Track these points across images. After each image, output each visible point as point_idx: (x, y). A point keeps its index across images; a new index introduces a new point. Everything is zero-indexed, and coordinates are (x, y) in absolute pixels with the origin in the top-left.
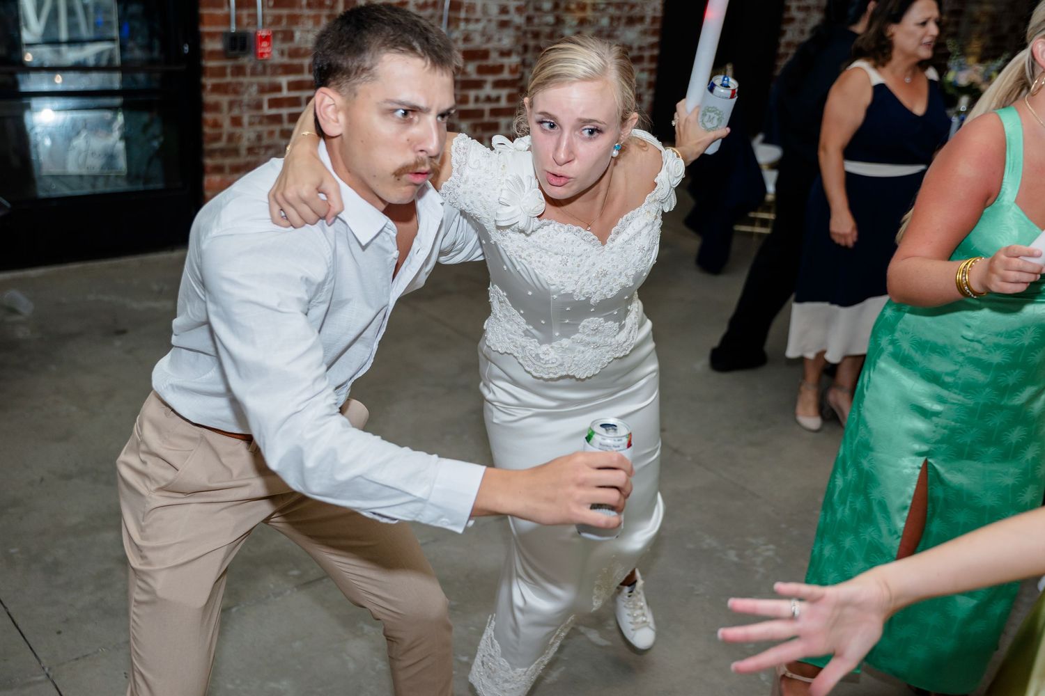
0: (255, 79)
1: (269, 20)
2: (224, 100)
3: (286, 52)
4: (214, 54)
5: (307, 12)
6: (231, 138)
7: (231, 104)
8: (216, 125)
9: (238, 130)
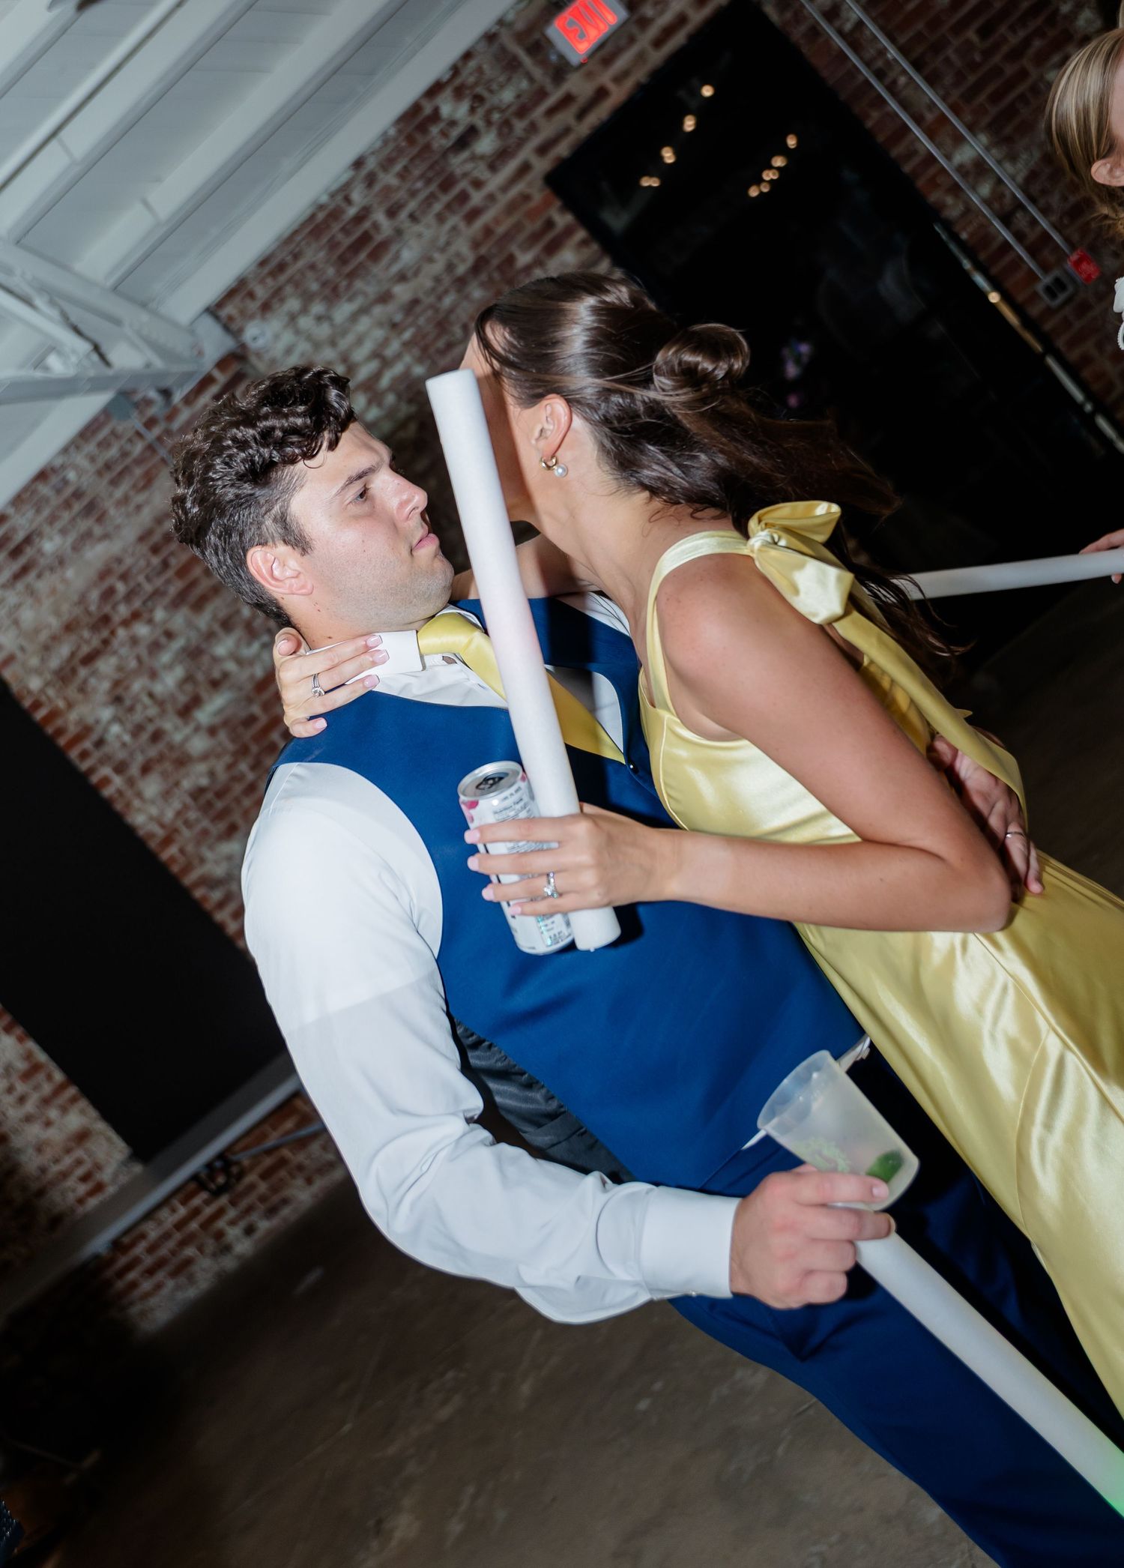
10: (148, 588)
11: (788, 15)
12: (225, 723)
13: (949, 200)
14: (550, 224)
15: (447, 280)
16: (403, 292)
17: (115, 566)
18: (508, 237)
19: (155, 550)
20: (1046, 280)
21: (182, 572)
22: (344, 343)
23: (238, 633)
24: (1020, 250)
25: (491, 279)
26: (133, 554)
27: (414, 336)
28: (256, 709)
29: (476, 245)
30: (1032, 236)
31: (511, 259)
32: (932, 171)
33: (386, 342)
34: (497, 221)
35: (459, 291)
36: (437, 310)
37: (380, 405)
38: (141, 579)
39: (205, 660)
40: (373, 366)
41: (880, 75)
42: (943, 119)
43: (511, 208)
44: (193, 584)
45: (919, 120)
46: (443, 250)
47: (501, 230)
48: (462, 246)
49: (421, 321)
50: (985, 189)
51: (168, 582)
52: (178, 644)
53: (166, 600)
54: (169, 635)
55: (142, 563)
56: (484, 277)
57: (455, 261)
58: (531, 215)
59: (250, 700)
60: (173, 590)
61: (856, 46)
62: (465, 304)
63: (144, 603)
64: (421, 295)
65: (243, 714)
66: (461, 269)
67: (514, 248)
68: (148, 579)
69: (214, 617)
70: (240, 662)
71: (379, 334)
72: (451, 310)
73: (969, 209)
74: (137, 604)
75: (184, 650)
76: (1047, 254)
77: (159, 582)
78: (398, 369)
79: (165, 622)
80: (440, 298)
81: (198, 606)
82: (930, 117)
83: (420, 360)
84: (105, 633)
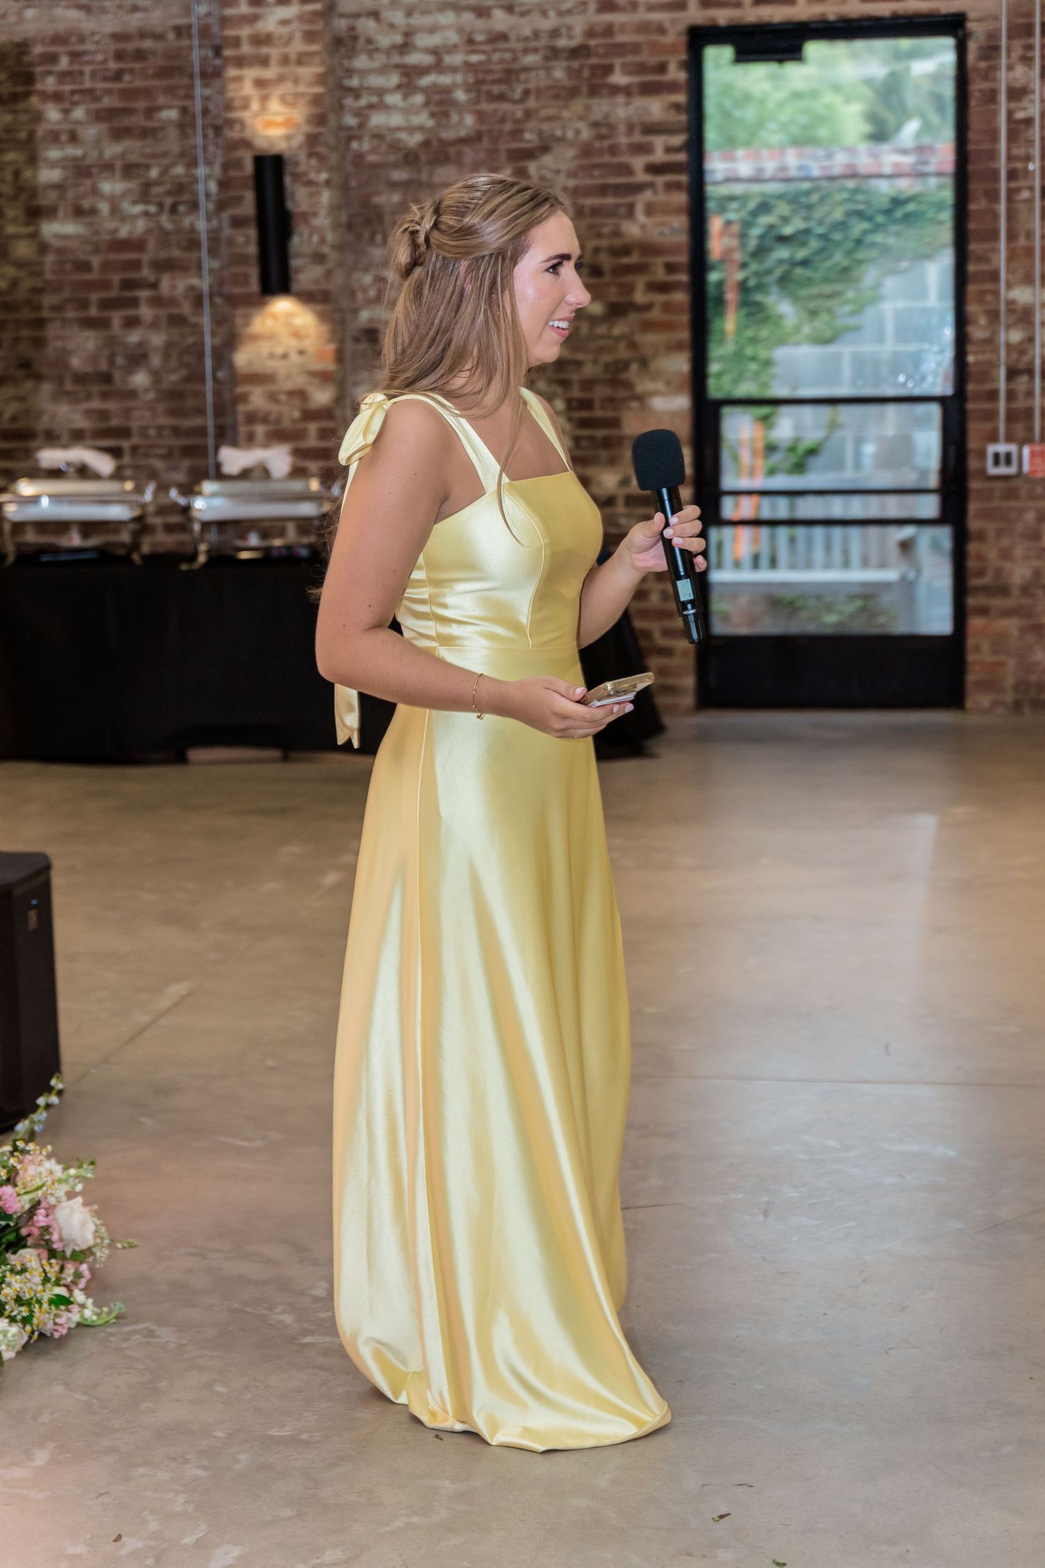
0: (1031, 504)
2: (990, 527)
6: (998, 572)
7: (1001, 533)
8: (980, 558)
9: (1008, 565)
10: (88, 84)
11: (983, 65)
12: (60, 251)
13: (983, 321)
14: (662, 68)
15: (543, 42)
16: (500, 20)
17: (73, 39)
18: (621, 49)
19: (119, 56)
20: (1002, 448)
21: (127, 94)
22: (418, 20)
23: (132, 185)
24: (1002, 405)
25: (580, 71)
26: (97, 43)
27: (480, 63)
28: (96, 261)
29: (590, 33)
30: (1020, 404)
31: (608, 69)
32: (988, 286)
33: (452, 49)
34: (623, 28)
35: (547, 59)
36: (515, 59)
37: (405, 97)
38: (87, 69)
39: (89, 182)
40: (427, 59)
41: (1012, 175)
42: (1029, 252)
43: (643, 28)
44: (128, 111)
45: (1011, 237)
46: (561, 14)
47: (621, 38)
48: (579, 24)
49: (496, 57)
50: (1016, 336)
51: (109, 92)
52: (75, 151)
53: (95, 106)
54: (73, 138)
55: (99, 57)
56: (575, 64)
57: (563, 31)
58: (655, 48)
59: (97, 250)
60: (107, 102)
61: (1013, 136)
62: (542, 73)
63: (73, 92)
64: (513, 37)
65: (81, 256)
66: (562, 43)
67: (618, 62)
68: (93, 75)
69: (123, 155)
70: (115, 210)
71: (453, 37)
72: (527, 69)
73: (990, 342)
74: (67, 88)
75: (75, 159)
76: (1019, 428)
77: (101, 85)
78: (445, 80)
79: (78, 122)
80: (526, 51)
81: (118, 134)
82: (1022, 242)
83: (468, 90)
84: (20, 89)
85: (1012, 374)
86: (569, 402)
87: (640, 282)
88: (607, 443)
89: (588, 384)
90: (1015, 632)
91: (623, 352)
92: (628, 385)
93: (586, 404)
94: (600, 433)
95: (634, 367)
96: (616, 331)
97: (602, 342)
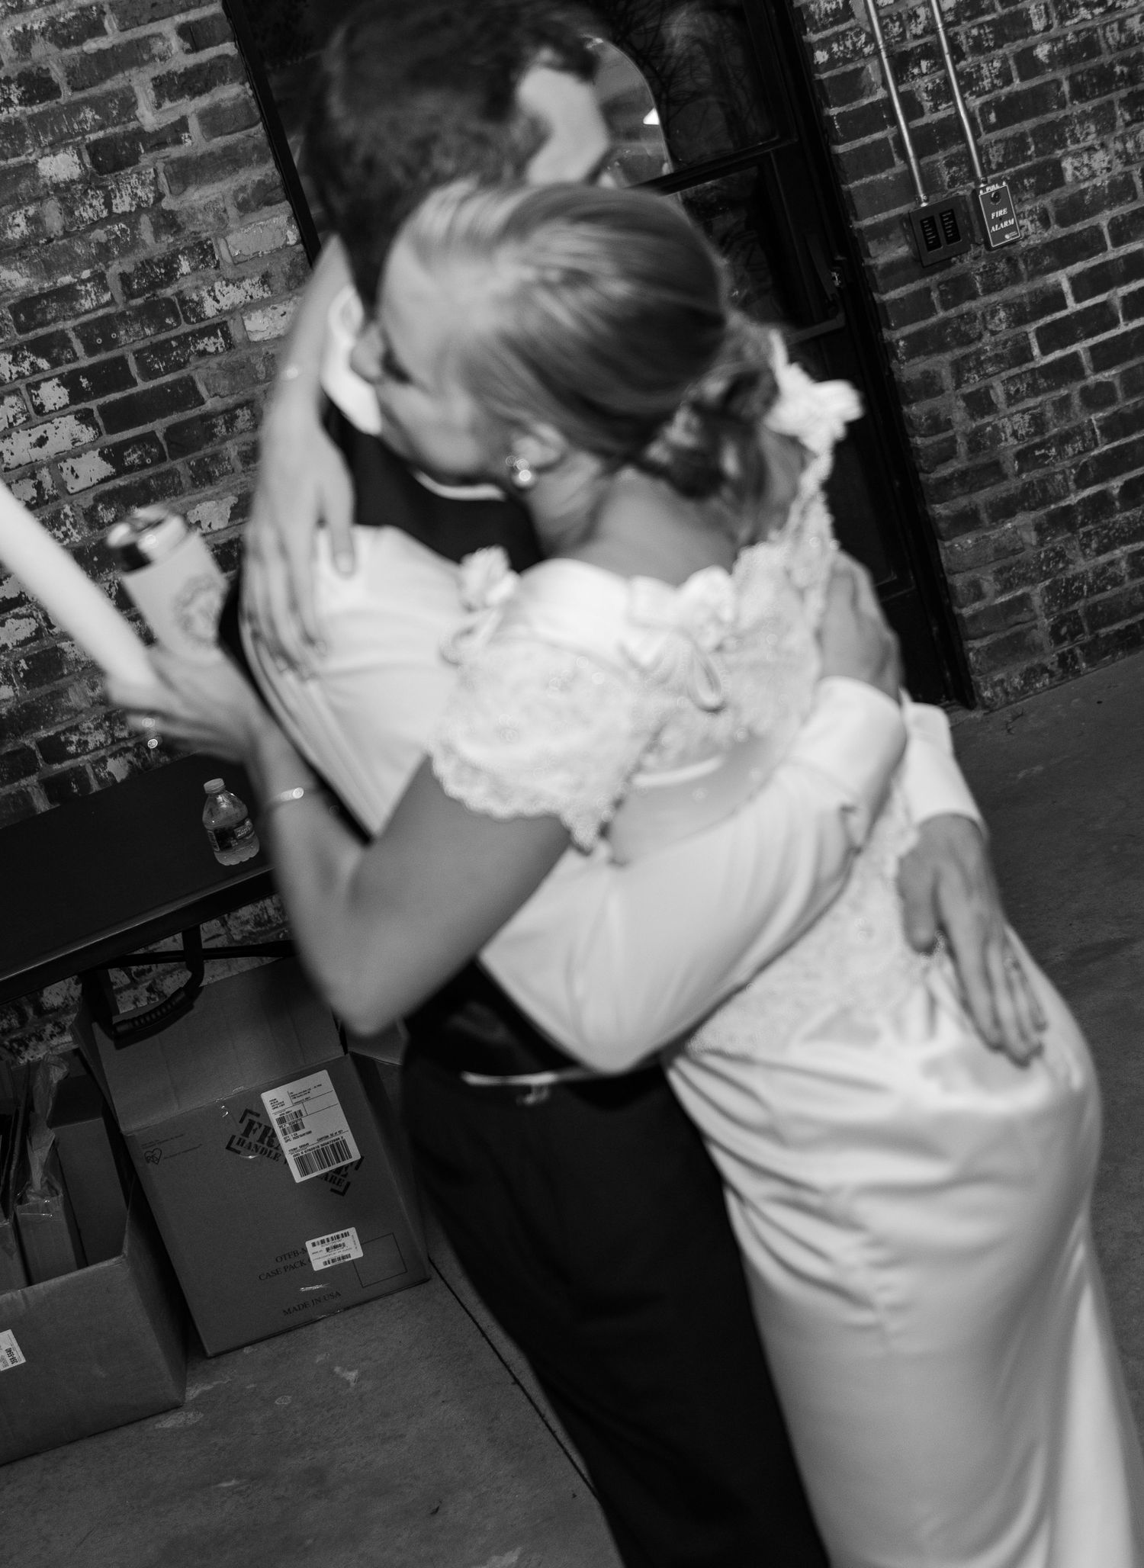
0: (994, 298)
1: (996, 156)
2: (941, 363)
3: (1052, 214)
4: (896, 272)
5: (1077, 108)
6: (976, 442)
7: (959, 369)
8: (939, 424)
9: (987, 421)
24: (903, 128)
30: (931, 116)
76: (940, 162)
85: (902, 63)
86: (69, 381)
87: (140, 82)
88: (180, 441)
89: (99, 333)
90: (1031, 537)
91: (152, 243)
92: (187, 308)
93: (111, 375)
94: (158, 426)
95: (185, 267)
96: (123, 204)
97: (99, 235)
